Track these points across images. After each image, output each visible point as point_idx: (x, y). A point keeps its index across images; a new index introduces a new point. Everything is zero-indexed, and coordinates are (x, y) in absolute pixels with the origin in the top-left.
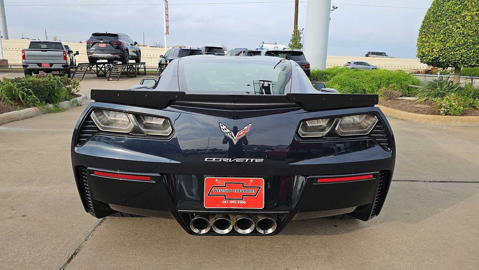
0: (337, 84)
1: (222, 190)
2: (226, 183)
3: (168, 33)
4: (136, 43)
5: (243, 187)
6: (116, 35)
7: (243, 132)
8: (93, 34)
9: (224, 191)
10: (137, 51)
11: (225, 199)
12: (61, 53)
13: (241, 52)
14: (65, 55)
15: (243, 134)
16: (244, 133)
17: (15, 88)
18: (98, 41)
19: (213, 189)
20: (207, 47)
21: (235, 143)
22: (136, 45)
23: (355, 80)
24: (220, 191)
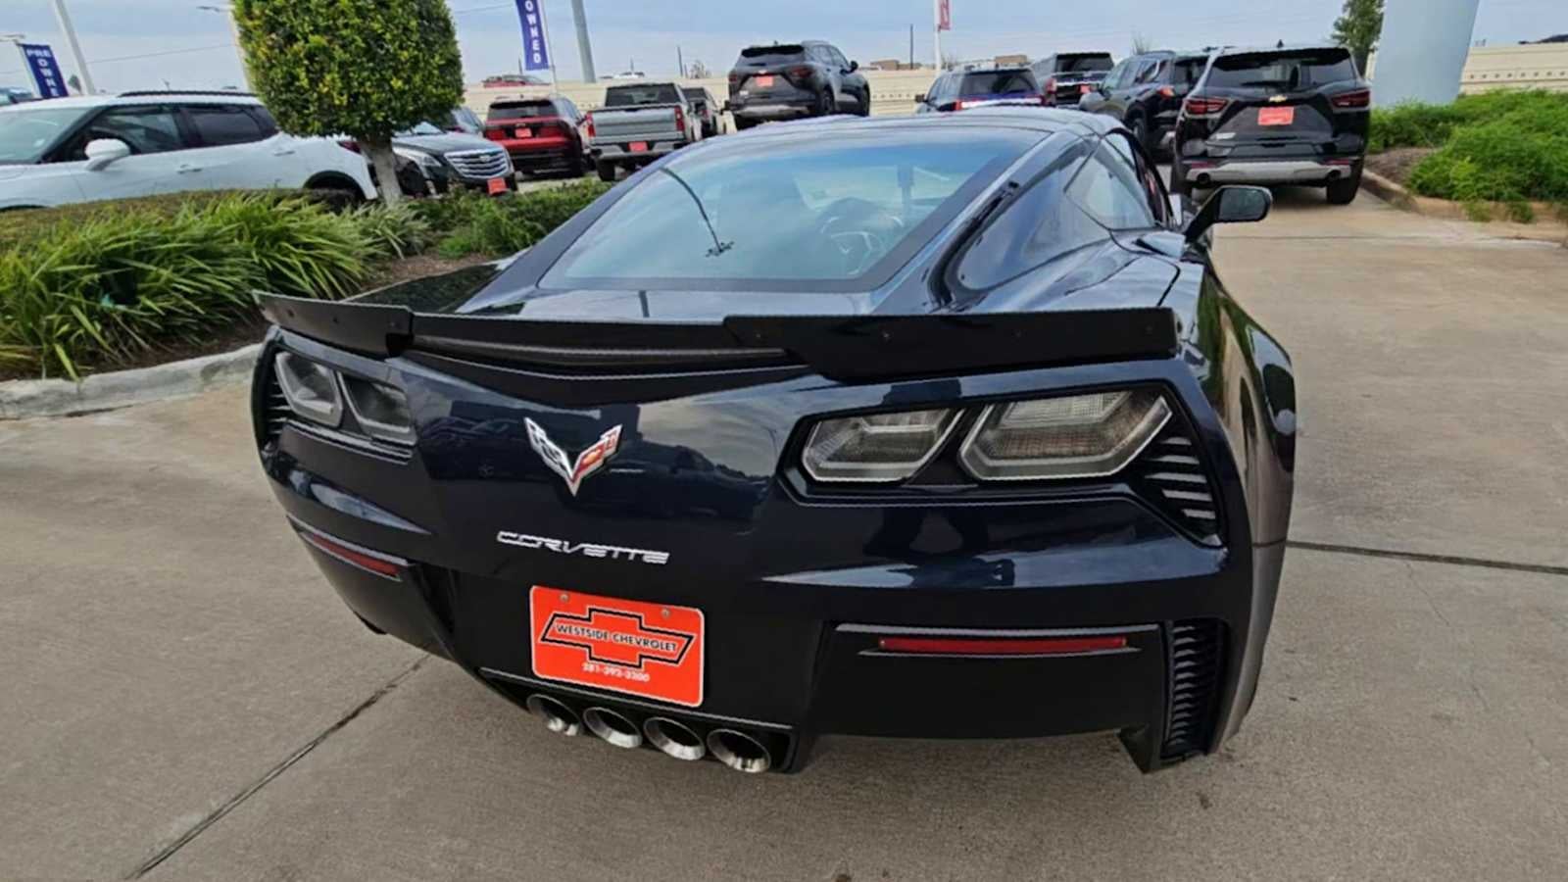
0: (1468, 158)
1: (579, 630)
2: (591, 610)
3: (947, 24)
4: (854, 66)
5: (641, 628)
6: (796, 50)
7: (594, 454)
8: (747, 53)
9: (586, 634)
10: (858, 88)
11: (591, 658)
12: (669, 112)
13: (1154, 66)
14: (679, 116)
15: (594, 461)
16: (598, 458)
17: (504, 220)
18: (754, 70)
19: (555, 624)
20: (1060, 57)
21: (574, 488)
22: (857, 72)
23: (1538, 141)
24: (574, 632)
